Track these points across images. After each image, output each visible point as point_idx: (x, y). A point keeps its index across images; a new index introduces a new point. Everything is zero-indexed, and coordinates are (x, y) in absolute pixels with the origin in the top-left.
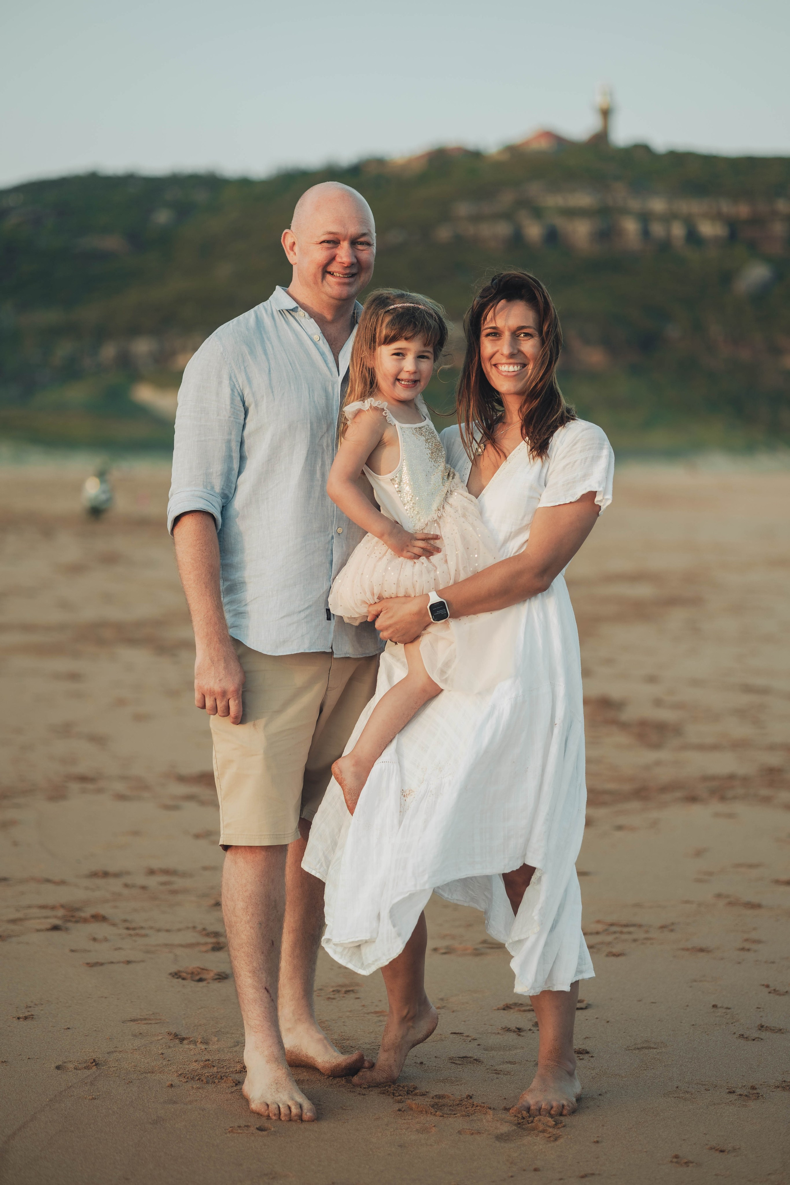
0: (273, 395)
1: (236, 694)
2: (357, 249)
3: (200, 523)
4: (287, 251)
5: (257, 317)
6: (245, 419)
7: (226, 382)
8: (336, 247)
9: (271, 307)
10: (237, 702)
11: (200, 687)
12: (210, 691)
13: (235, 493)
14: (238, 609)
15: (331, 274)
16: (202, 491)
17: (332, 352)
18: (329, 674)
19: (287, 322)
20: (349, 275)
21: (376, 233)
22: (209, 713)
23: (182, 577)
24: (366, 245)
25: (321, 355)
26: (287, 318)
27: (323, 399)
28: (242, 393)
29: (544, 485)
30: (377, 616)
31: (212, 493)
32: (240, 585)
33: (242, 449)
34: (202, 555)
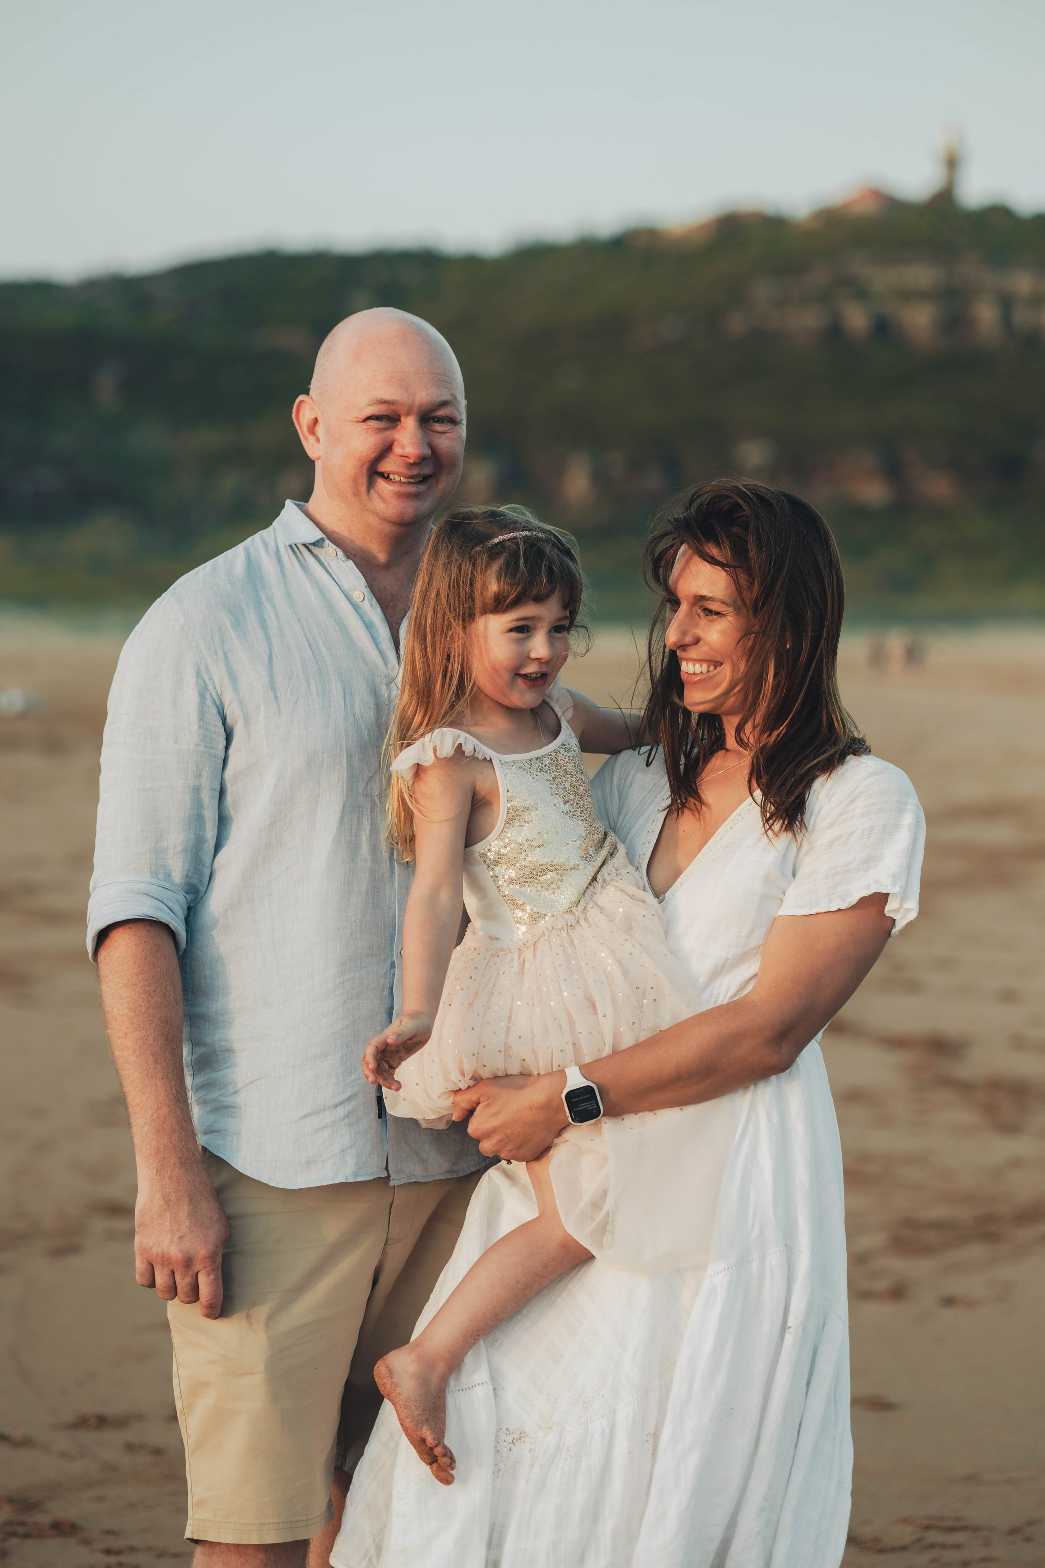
0: (278, 704)
1: (211, 1263)
2: (433, 431)
3: (145, 942)
4: (304, 435)
5: (248, 558)
6: (227, 748)
7: (190, 680)
8: (395, 427)
9: (276, 540)
10: (212, 1277)
11: (144, 1249)
12: (163, 1257)
13: (211, 884)
14: (221, 1099)
15: (386, 477)
16: (148, 883)
17: (387, 621)
18: (390, 1213)
19: (304, 567)
20: (417, 477)
21: (466, 398)
22: (161, 1296)
23: (111, 1042)
24: (449, 424)
25: (367, 627)
26: (305, 560)
27: (370, 708)
28: (221, 700)
29: (791, 874)
30: (470, 1112)
31: (167, 885)
32: (223, 1055)
33: (224, 803)
34: (149, 1001)
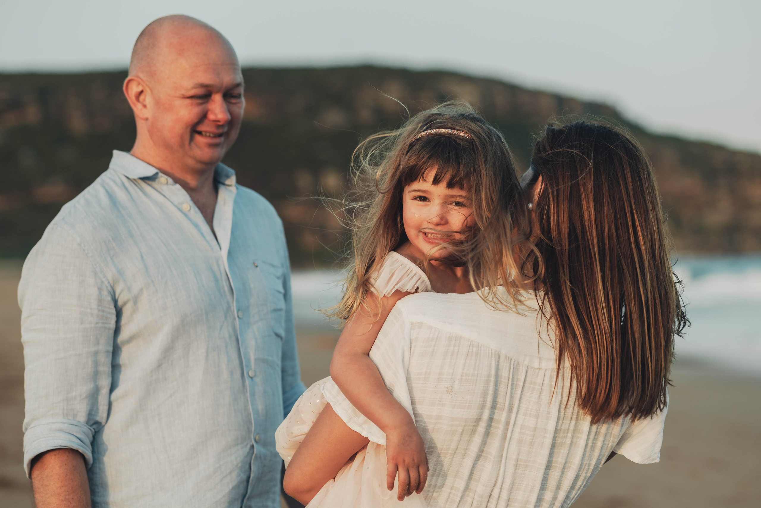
2: (231, 104)
4: (132, 102)
6: (118, 322)
7: (90, 280)
13: (108, 417)
15: (202, 134)
16: (61, 423)
17: (206, 221)
20: (219, 134)
24: (238, 97)
25: (195, 227)
26: (143, 188)
28: (113, 290)
31: (75, 423)
33: (115, 359)
